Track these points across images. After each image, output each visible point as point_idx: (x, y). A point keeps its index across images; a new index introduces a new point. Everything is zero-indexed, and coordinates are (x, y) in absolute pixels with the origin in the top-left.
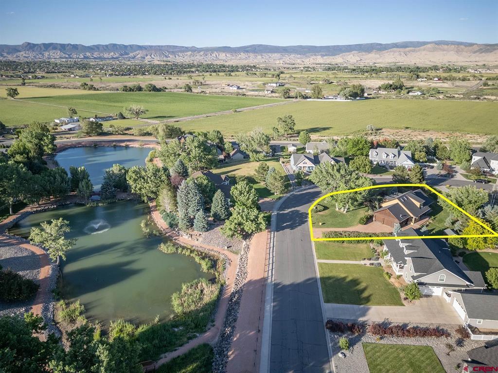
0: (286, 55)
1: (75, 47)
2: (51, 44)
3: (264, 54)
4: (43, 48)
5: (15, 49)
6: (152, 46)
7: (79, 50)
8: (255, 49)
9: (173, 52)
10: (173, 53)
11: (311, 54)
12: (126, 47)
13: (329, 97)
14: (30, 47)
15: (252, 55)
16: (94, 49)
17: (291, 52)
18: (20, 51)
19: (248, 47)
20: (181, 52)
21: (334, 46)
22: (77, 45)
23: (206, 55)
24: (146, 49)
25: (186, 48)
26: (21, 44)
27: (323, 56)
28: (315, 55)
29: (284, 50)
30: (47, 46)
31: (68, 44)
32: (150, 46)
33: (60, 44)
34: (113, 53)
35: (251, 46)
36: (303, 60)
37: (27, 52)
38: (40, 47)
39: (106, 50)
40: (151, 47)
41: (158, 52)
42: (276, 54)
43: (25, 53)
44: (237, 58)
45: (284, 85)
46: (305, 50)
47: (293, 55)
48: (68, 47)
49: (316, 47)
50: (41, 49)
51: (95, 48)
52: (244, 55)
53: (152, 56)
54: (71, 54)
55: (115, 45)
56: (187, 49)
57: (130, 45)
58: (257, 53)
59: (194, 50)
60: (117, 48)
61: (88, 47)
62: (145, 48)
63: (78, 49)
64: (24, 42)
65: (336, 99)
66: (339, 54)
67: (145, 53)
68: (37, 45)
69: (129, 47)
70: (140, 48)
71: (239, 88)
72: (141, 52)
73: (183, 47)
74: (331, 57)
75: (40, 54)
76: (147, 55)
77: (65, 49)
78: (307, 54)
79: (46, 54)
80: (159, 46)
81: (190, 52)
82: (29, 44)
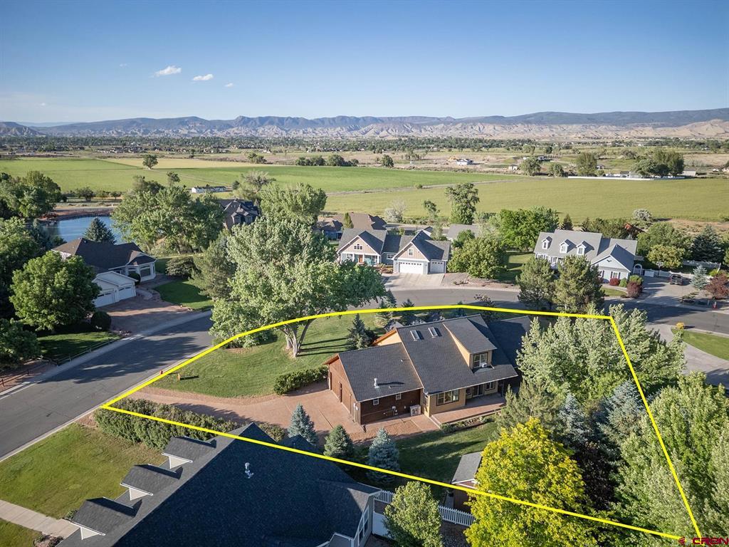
0: (592, 127)
1: (296, 122)
2: (267, 118)
3: (554, 126)
4: (258, 123)
5: (228, 125)
6: (392, 118)
7: (300, 123)
8: (542, 119)
9: (418, 125)
10: (419, 127)
11: (636, 124)
12: (357, 119)
13: (615, 175)
14: (244, 121)
15: (534, 127)
16: (317, 124)
17: (602, 122)
18: (233, 127)
19: (530, 116)
20: (430, 124)
21: (680, 112)
22: (298, 118)
23: (465, 128)
24: (383, 122)
25: (438, 119)
26: (234, 118)
27: (655, 127)
28: (643, 126)
29: (589, 119)
30: (263, 121)
31: (288, 118)
32: (388, 118)
33: (278, 118)
34: (339, 128)
35: (535, 115)
36: (619, 133)
37: (240, 128)
38: (255, 121)
39: (332, 124)
40: (390, 119)
41: (398, 126)
42: (574, 126)
43: (238, 129)
44: (512, 132)
45: (549, 160)
46: (626, 118)
47: (604, 127)
48: (287, 122)
49: (645, 114)
50: (256, 123)
51: (320, 123)
52: (523, 126)
53: (390, 131)
54: (289, 130)
55: (343, 118)
56: (439, 121)
57: (363, 118)
58: (544, 124)
59: (449, 122)
60: (346, 122)
61: (311, 121)
62: (381, 120)
63: (298, 123)
64: (238, 116)
65: (625, 177)
66: (686, 125)
67: (380, 128)
68: (252, 119)
69: (362, 120)
70: (375, 120)
71: (470, 163)
72: (375, 126)
73: (434, 118)
74: (670, 129)
75: (254, 130)
76: (382, 130)
77: (283, 124)
78: (629, 125)
79: (260, 130)
80: (401, 118)
81: (443, 125)
82: (243, 118)
